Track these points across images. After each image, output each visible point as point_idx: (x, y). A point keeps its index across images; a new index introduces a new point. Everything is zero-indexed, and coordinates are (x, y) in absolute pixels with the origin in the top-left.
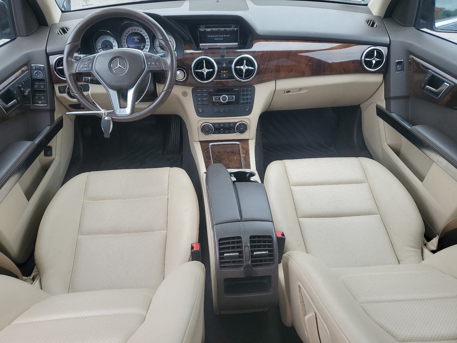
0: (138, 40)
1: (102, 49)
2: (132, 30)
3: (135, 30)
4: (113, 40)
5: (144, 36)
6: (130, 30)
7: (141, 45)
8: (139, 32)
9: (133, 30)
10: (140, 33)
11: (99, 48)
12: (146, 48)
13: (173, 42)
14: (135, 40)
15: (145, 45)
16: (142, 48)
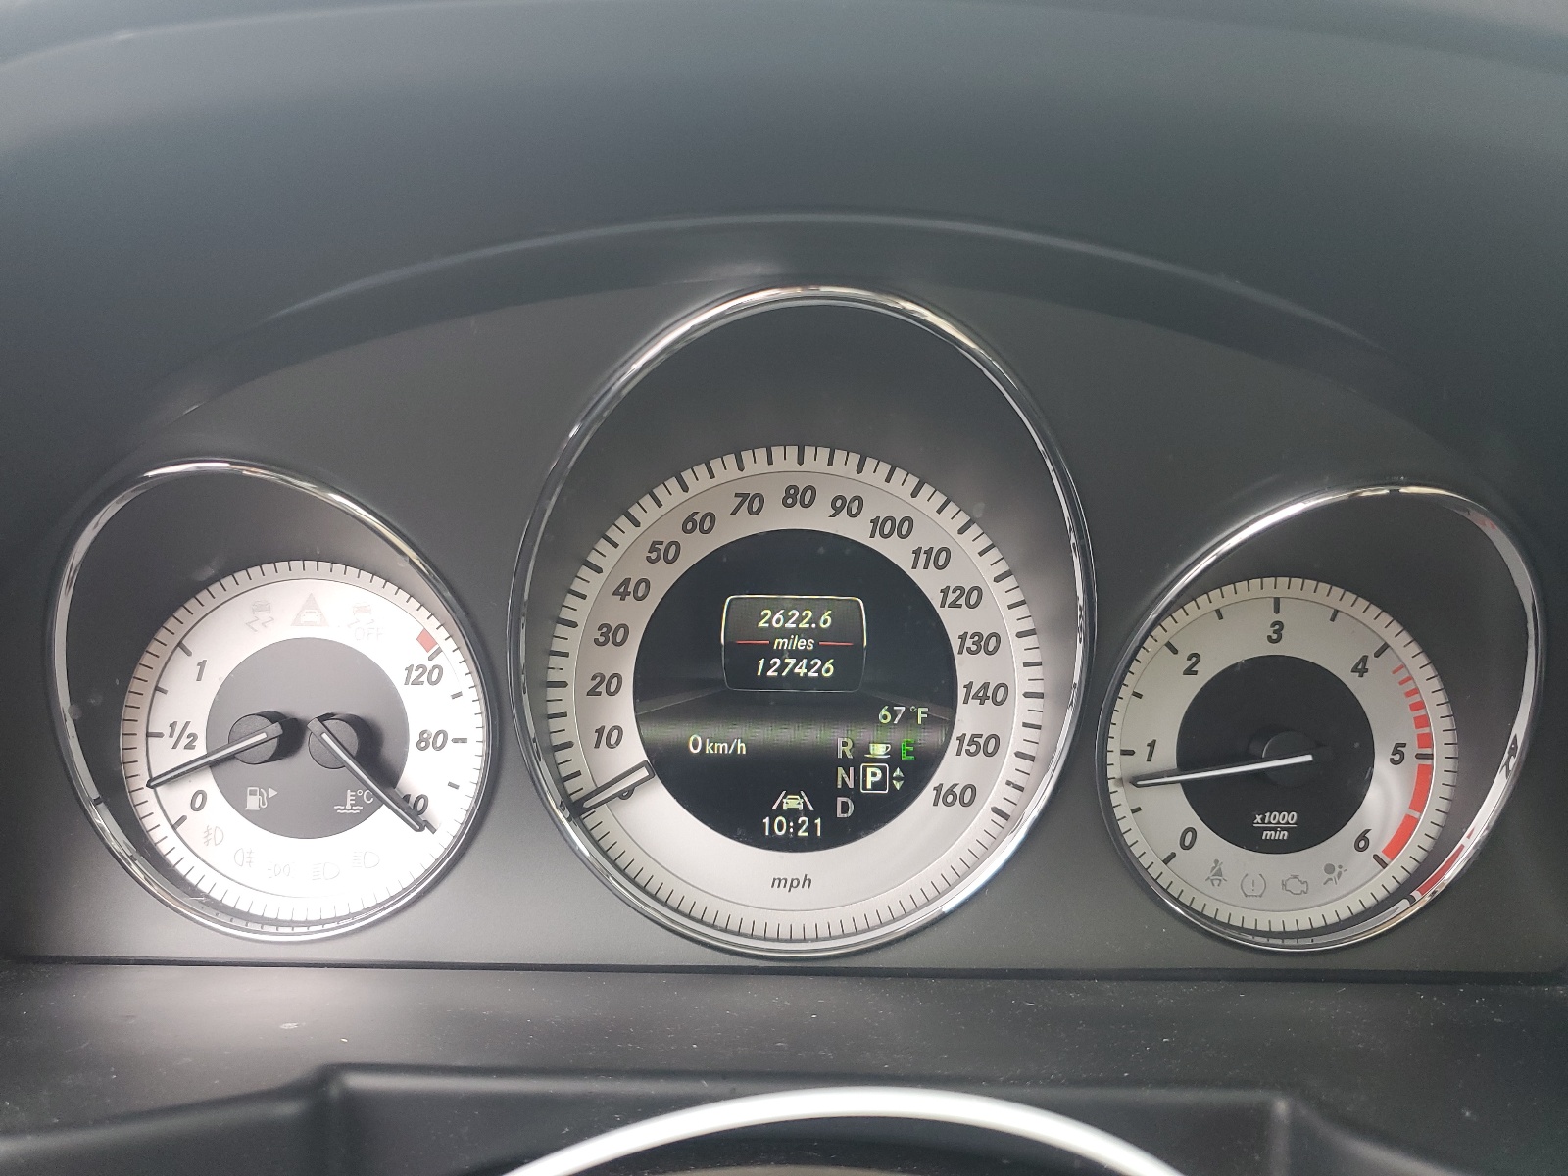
0: (819, 651)
1: (207, 782)
2: (750, 502)
3: (794, 496)
4: (426, 640)
5: (935, 599)
6: (722, 507)
7: (863, 734)
8: (856, 530)
9: (774, 501)
10: (878, 544)
11: (166, 756)
12: (948, 796)
13: (1422, 722)
14: (769, 652)
15: (930, 738)
16: (872, 775)
